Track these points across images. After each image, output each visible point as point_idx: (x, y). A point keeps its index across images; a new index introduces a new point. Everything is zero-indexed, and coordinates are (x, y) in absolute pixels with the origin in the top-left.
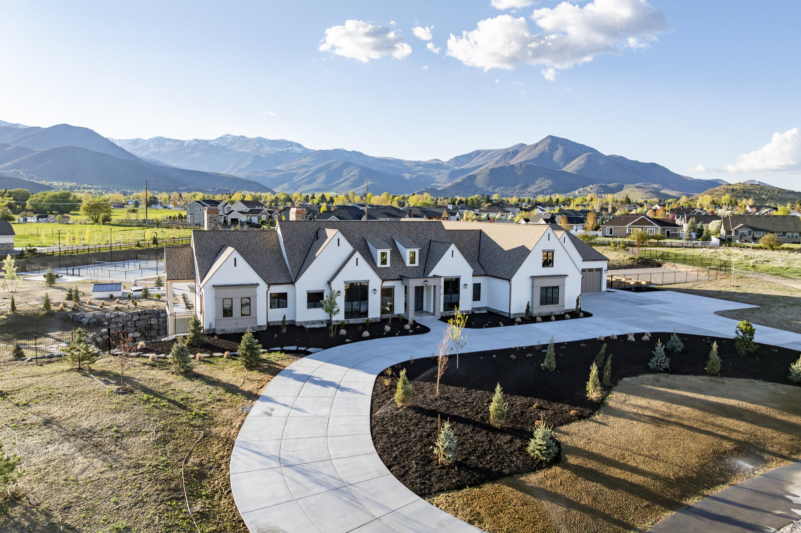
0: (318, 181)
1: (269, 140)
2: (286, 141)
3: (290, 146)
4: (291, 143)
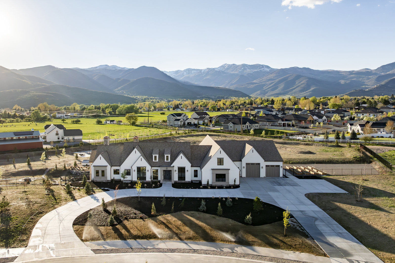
0: (279, 89)
1: (249, 65)
2: (260, 65)
3: (262, 68)
4: (263, 66)
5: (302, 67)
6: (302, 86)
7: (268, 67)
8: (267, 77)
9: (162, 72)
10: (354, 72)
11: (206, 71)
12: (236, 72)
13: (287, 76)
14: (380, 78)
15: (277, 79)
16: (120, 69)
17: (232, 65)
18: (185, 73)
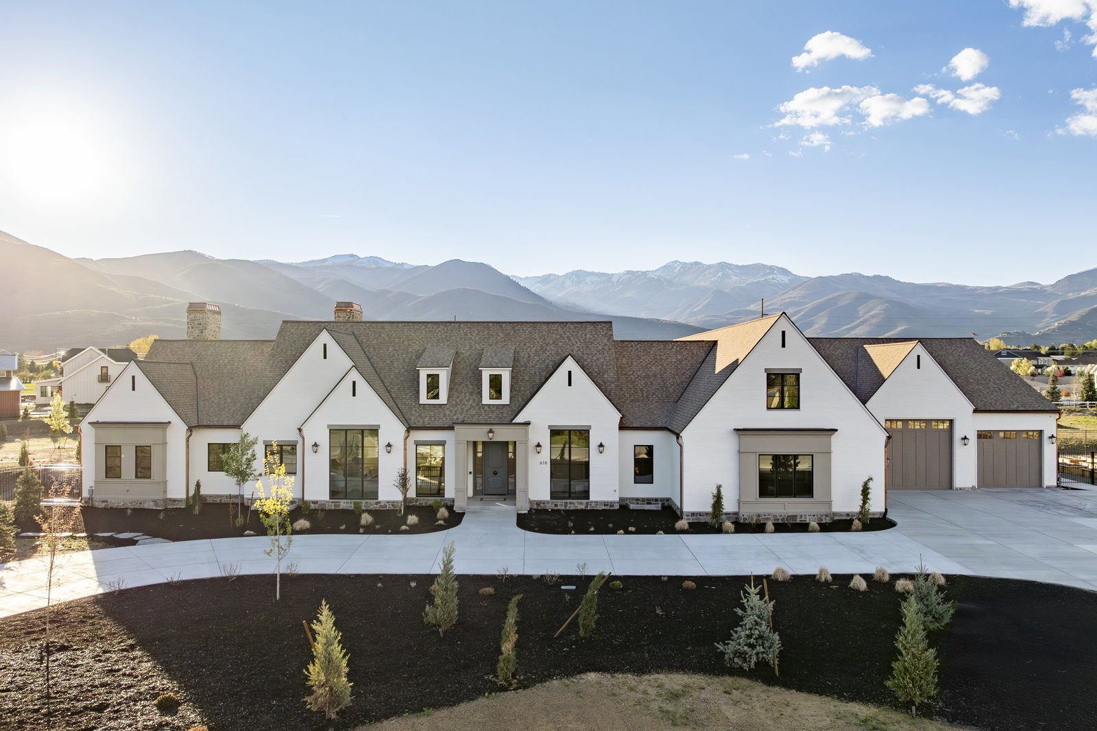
0: (815, 327)
1: (737, 266)
2: (764, 267)
3: (770, 274)
4: (772, 269)
5: (871, 274)
6: (874, 321)
7: (785, 272)
8: (783, 297)
9: (507, 277)
10: (1001, 291)
11: (624, 277)
12: (702, 284)
13: (835, 295)
14: (1063, 308)
15: (807, 303)
16: (389, 265)
17: (692, 264)
18: (568, 283)
